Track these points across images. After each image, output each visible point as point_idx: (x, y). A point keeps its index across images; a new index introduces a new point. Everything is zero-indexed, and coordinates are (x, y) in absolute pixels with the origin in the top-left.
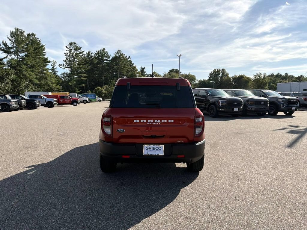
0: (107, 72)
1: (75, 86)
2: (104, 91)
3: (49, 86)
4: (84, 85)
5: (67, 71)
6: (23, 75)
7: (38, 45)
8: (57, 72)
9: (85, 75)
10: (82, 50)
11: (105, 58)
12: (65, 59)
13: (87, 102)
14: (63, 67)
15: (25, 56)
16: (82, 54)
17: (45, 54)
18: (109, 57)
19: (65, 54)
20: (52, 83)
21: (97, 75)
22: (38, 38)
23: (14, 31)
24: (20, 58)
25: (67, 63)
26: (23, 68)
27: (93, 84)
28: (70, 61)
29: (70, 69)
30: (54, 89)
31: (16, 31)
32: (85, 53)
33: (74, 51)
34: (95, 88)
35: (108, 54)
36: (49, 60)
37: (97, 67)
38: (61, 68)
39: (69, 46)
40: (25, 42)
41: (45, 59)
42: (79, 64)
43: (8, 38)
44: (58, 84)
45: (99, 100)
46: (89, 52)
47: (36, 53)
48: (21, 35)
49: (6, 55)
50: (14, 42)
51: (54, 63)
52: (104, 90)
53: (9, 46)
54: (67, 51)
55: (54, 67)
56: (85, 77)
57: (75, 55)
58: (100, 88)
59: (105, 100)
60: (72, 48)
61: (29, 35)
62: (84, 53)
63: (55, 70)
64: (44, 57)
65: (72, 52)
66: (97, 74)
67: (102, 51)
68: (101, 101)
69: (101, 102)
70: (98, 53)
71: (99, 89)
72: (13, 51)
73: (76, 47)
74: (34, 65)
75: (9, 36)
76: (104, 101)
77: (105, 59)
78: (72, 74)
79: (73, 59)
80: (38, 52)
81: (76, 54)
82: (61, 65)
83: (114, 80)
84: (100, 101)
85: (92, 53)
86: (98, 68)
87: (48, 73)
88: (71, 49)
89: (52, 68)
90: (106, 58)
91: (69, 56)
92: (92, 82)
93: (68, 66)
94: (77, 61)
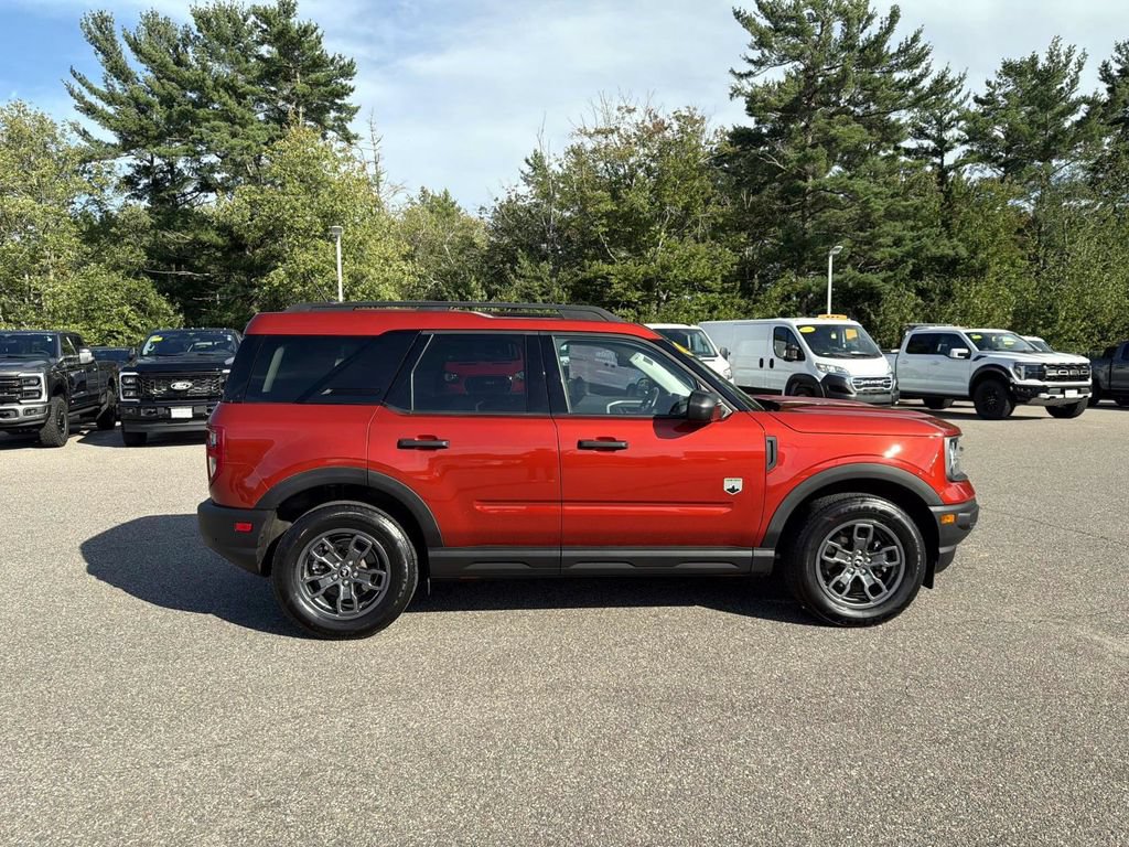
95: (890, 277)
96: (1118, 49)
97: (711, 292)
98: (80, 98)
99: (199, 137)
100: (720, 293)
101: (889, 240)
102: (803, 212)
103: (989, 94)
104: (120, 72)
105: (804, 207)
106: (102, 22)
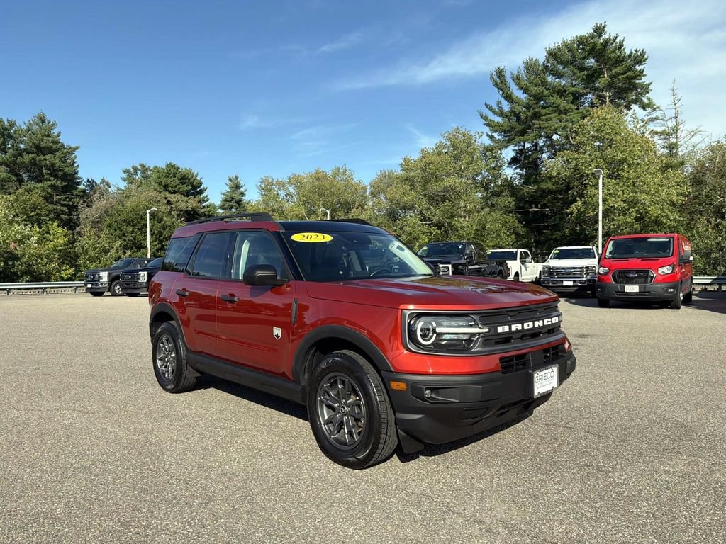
98: (486, 118)
99: (538, 126)
104: (509, 98)
106: (500, 73)
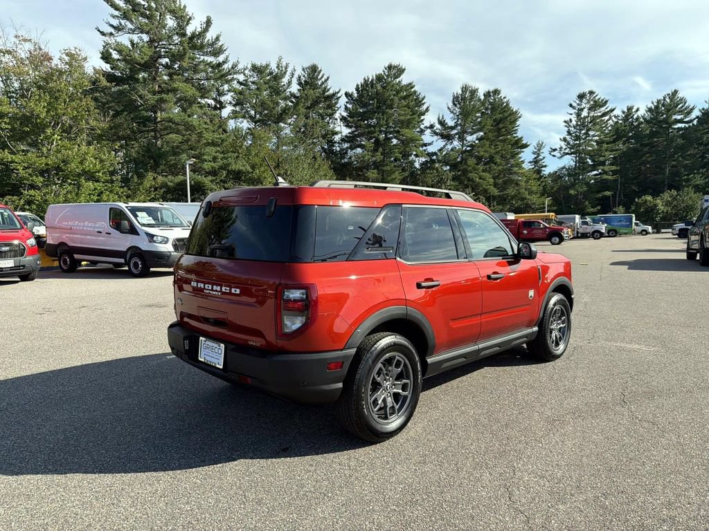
0: (679, 154)
1: (585, 197)
2: (662, 208)
3: (523, 199)
4: (608, 193)
5: (569, 161)
6: (469, 180)
7: (504, 112)
8: (545, 166)
9: (614, 168)
10: (610, 106)
11: (674, 117)
12: (565, 134)
13: (601, 235)
14: (558, 155)
15: (477, 139)
16: (607, 118)
17: (516, 130)
18: (689, 113)
19: (565, 122)
20: (531, 193)
21: (648, 166)
22: (504, 98)
23: (460, 92)
24: (468, 146)
25: (568, 143)
26: (470, 166)
27: (634, 190)
28: (578, 138)
29: (576, 157)
30: (533, 206)
31: (462, 91)
32: (618, 112)
33: (589, 113)
34: (636, 200)
35: (686, 105)
36: (524, 142)
37: (651, 145)
38: (554, 156)
39: (578, 102)
40: (478, 111)
41: (516, 140)
42: (599, 143)
43: (448, 108)
44: (542, 195)
45: (643, 231)
46: (630, 109)
47: (500, 129)
48: (472, 98)
49: (444, 143)
50: (458, 116)
51: (540, 146)
52: (661, 204)
53: (450, 125)
54: (571, 114)
55: (539, 155)
56: (614, 172)
57: (590, 123)
58: (649, 198)
59: (663, 231)
60: (583, 105)
61: (487, 95)
62: (615, 113)
63: (540, 162)
64: (515, 137)
65: (582, 116)
66: (649, 163)
67: (668, 101)
68: (647, 233)
69: (648, 235)
70: (657, 107)
71: (646, 201)
72: (456, 134)
73: (595, 102)
74: (492, 158)
75: (451, 105)
76: (658, 232)
77: (675, 119)
78: (581, 167)
79: (583, 132)
80: (503, 128)
81: (594, 118)
82: (555, 150)
83: (698, 173)
84: (644, 233)
85: (637, 110)
86: (654, 147)
87: (520, 171)
88: (582, 110)
89: (535, 158)
90: (679, 117)
91: (574, 127)
92: (632, 184)
93: (572, 150)
94: (594, 136)
95: (214, 180)
96: (303, 70)
97: (98, 181)
100: (103, 183)
101: (210, 158)
102: (155, 134)
103: (246, 80)
105: (156, 131)
